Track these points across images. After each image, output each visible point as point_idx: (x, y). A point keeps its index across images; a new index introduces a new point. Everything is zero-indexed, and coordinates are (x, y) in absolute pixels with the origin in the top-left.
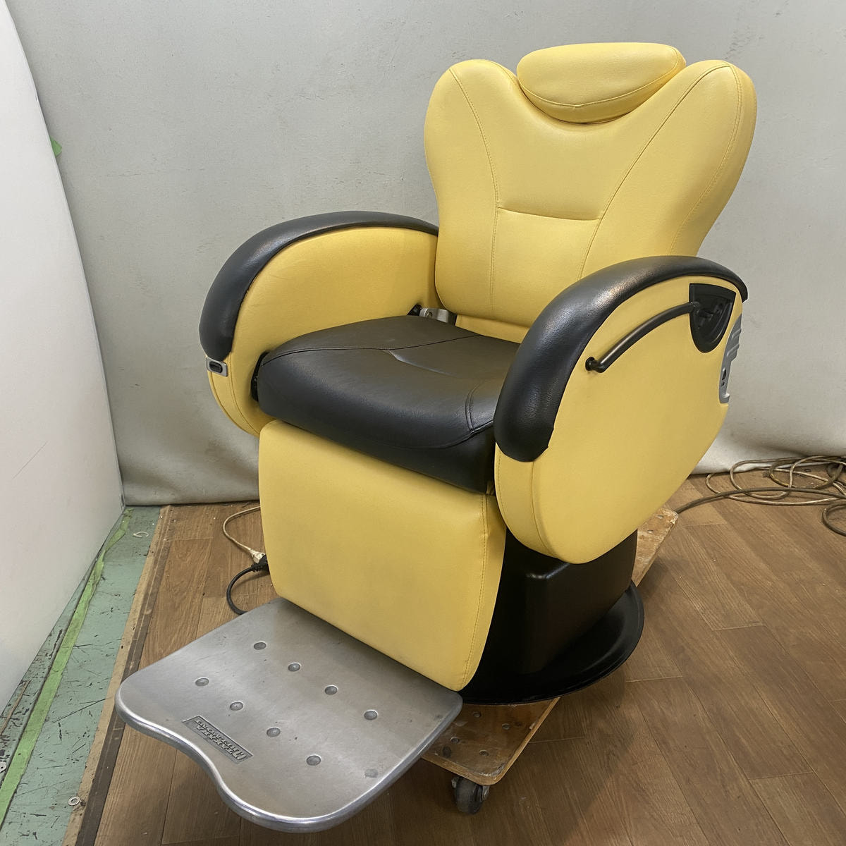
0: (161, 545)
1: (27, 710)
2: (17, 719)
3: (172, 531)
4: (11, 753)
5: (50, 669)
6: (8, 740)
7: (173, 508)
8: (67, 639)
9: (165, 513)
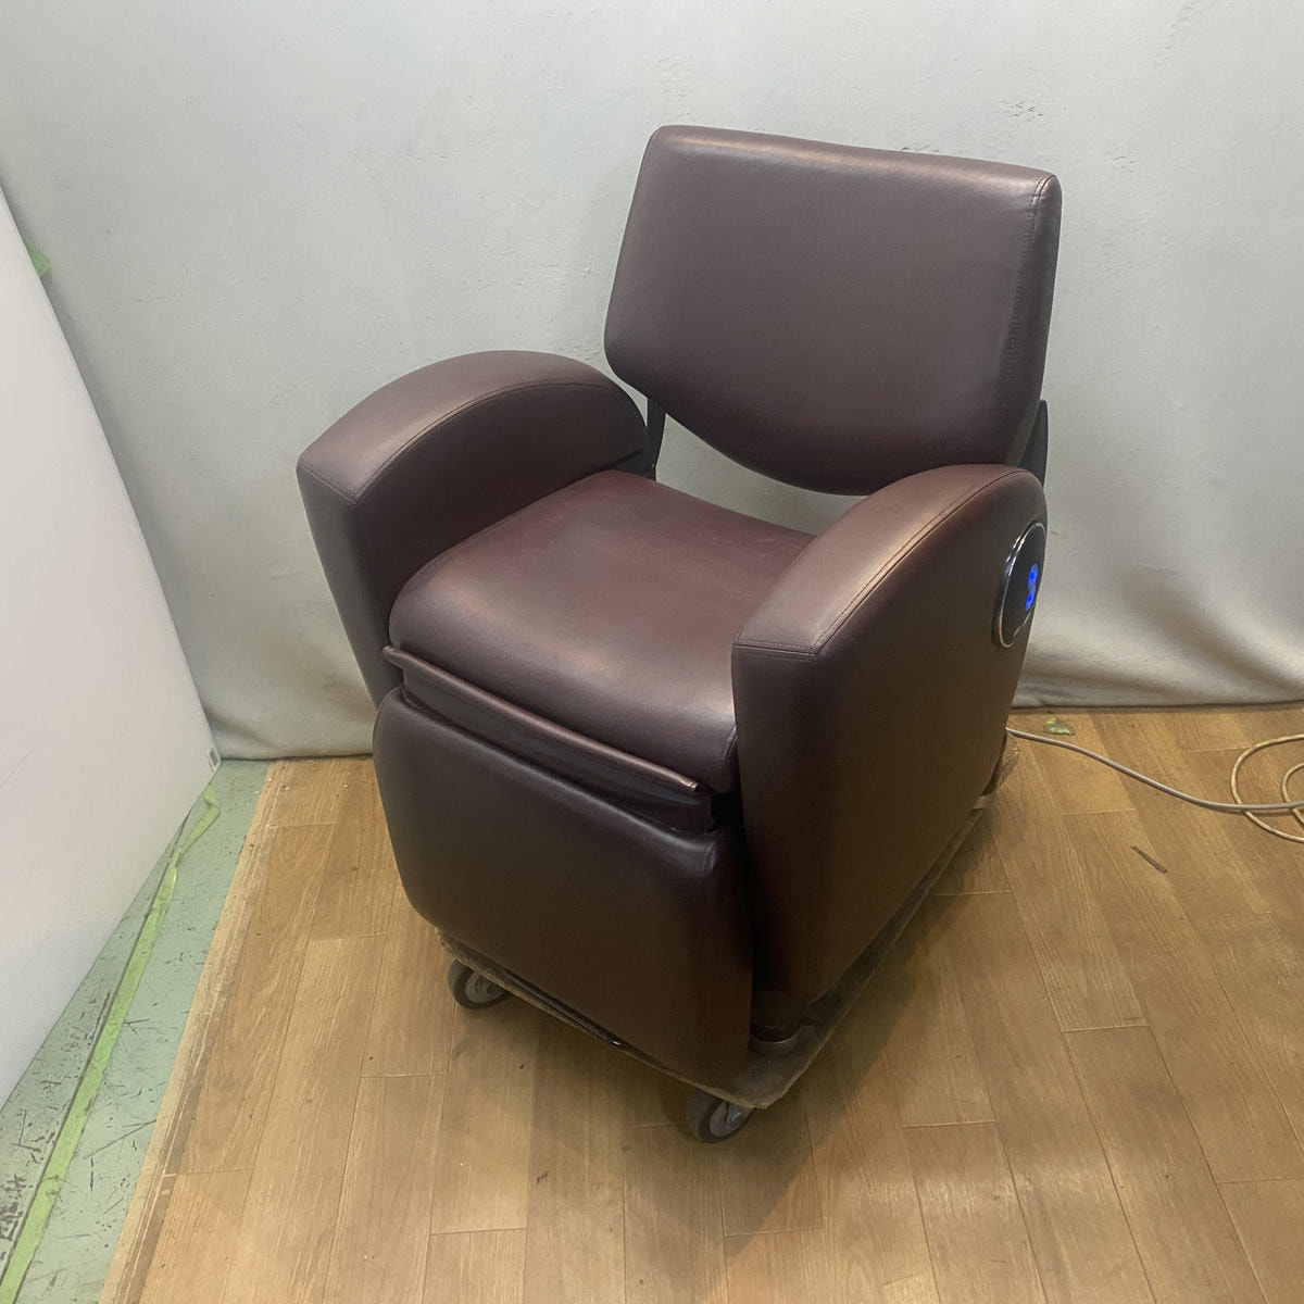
0: (262, 835)
1: (53, 1134)
2: (38, 1150)
3: (283, 807)
4: (25, 1211)
5: (88, 1062)
6: (24, 1187)
7: (287, 764)
8: (116, 1009)
9: (275, 773)
